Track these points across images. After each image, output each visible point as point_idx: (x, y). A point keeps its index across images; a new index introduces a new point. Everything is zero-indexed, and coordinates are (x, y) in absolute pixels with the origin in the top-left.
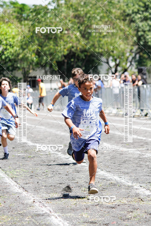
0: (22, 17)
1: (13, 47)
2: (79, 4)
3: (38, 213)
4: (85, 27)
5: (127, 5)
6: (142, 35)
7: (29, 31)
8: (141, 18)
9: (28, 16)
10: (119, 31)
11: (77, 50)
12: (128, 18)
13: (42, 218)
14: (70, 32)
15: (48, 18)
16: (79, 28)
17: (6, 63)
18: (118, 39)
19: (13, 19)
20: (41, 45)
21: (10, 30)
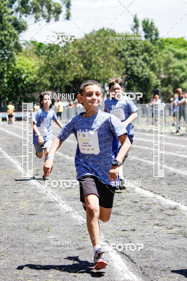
0: (39, 52)
1: (32, 75)
2: (83, 43)
3: (50, 201)
4: (87, 61)
5: (119, 44)
6: (130, 68)
7: (45, 63)
8: (129, 54)
9: (44, 52)
10: (113, 64)
11: (80, 77)
12: (119, 54)
13: (53, 204)
14: (76, 64)
15: (59, 53)
16: (82, 61)
17: (27, 87)
18: (111, 70)
19: (33, 54)
20: (54, 73)
21: (31, 62)
